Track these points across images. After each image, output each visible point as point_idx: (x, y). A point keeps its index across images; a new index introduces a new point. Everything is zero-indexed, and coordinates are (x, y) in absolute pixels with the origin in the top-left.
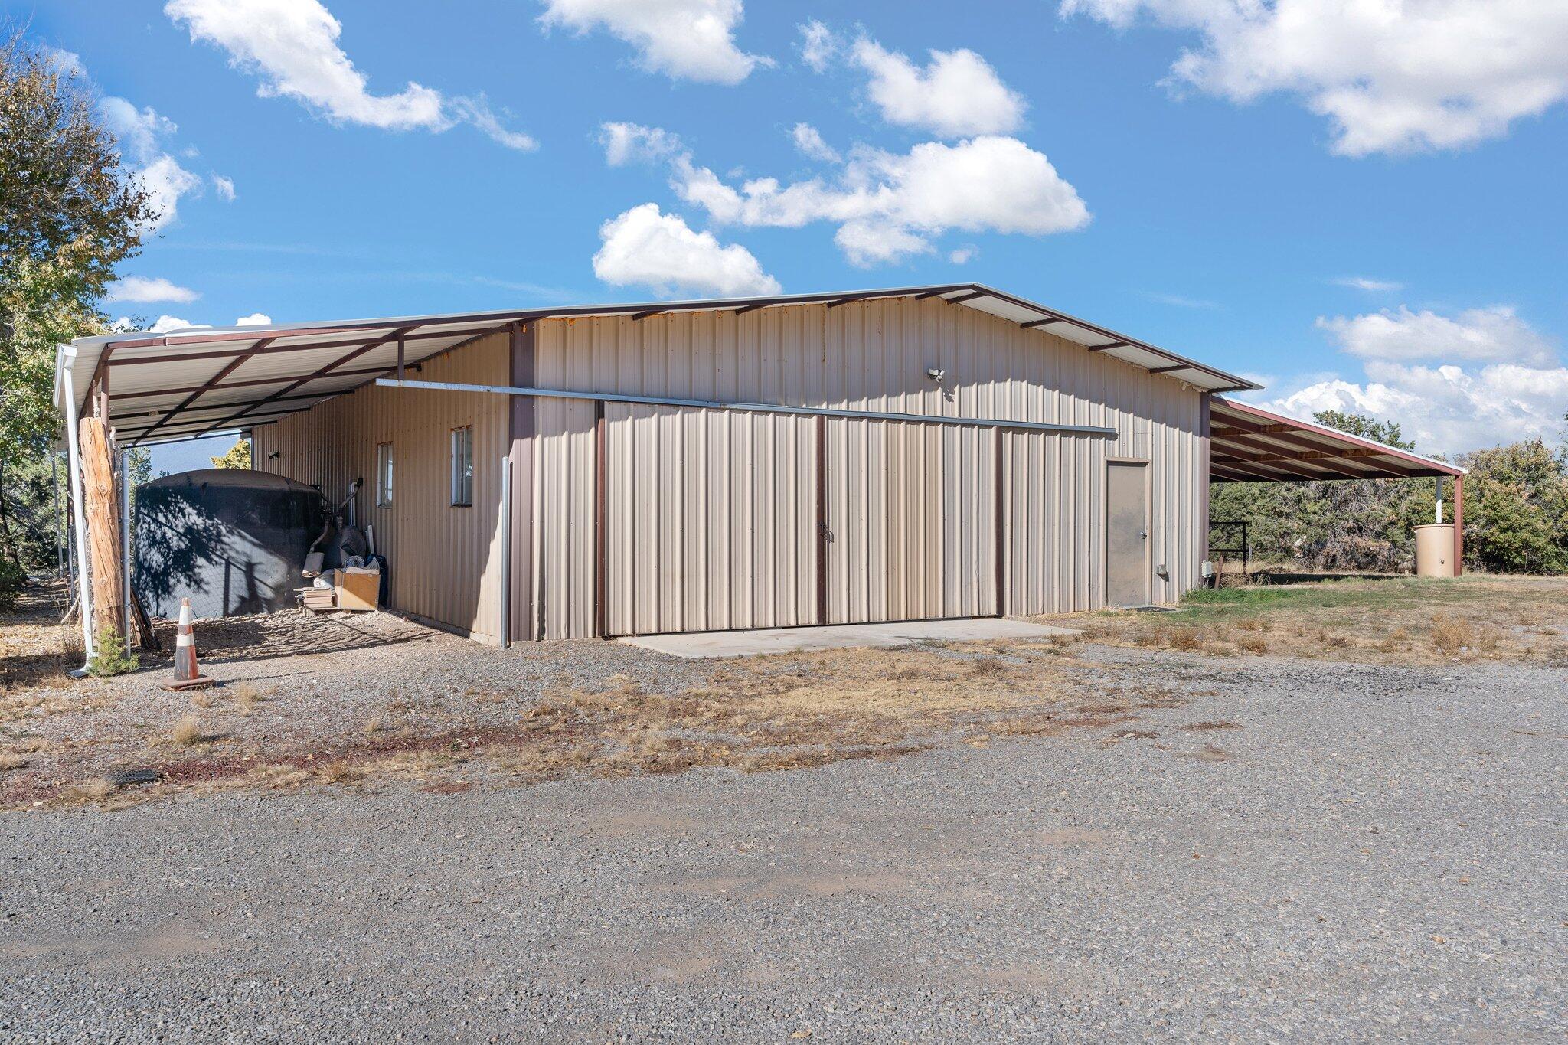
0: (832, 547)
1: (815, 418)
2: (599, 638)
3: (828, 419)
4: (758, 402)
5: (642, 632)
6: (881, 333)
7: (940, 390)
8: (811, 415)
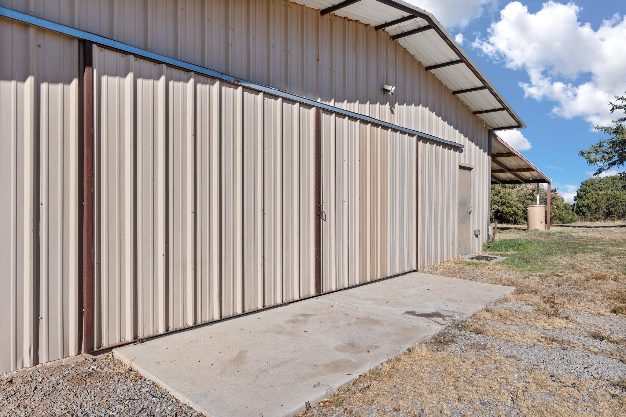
0: (324, 224)
1: (313, 109)
2: (85, 355)
3: (322, 113)
4: (268, 85)
5: (146, 335)
6: (355, 49)
7: (388, 103)
8: (310, 106)
